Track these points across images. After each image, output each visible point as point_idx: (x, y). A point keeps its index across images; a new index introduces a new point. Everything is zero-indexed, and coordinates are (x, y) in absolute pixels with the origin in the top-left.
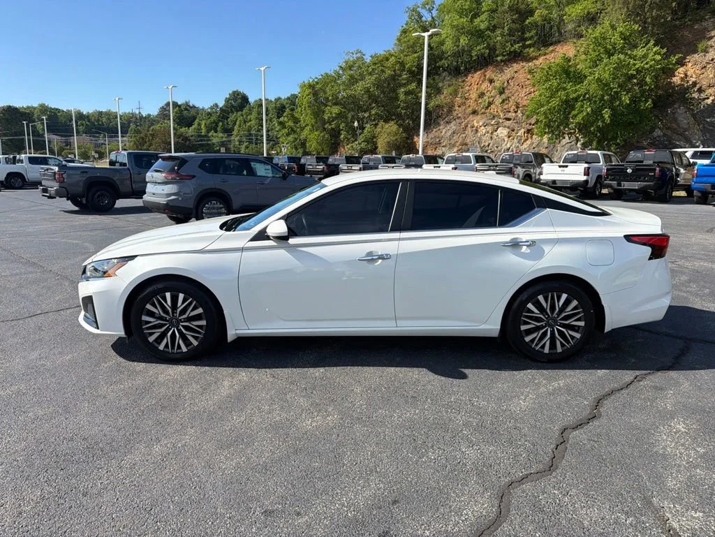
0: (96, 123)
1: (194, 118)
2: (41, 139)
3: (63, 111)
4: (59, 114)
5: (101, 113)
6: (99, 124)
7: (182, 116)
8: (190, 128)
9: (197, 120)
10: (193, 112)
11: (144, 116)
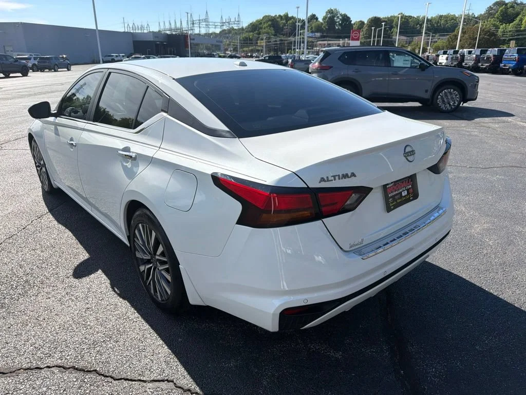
0: (436, 25)
1: (518, 14)
2: (389, 39)
3: (414, 17)
4: (410, 20)
5: (441, 16)
6: (438, 26)
7: (506, 13)
8: (511, 24)
9: (520, 16)
10: (518, 9)
11: (476, 16)
